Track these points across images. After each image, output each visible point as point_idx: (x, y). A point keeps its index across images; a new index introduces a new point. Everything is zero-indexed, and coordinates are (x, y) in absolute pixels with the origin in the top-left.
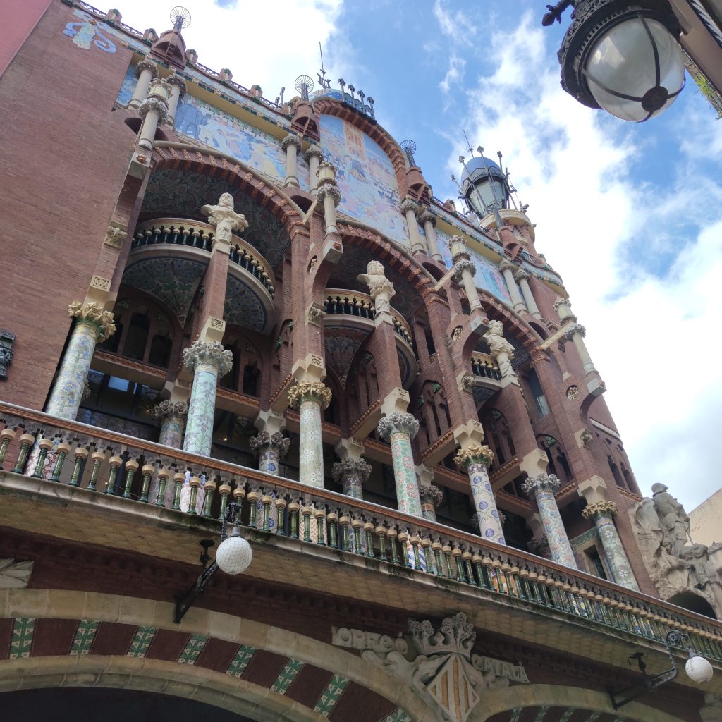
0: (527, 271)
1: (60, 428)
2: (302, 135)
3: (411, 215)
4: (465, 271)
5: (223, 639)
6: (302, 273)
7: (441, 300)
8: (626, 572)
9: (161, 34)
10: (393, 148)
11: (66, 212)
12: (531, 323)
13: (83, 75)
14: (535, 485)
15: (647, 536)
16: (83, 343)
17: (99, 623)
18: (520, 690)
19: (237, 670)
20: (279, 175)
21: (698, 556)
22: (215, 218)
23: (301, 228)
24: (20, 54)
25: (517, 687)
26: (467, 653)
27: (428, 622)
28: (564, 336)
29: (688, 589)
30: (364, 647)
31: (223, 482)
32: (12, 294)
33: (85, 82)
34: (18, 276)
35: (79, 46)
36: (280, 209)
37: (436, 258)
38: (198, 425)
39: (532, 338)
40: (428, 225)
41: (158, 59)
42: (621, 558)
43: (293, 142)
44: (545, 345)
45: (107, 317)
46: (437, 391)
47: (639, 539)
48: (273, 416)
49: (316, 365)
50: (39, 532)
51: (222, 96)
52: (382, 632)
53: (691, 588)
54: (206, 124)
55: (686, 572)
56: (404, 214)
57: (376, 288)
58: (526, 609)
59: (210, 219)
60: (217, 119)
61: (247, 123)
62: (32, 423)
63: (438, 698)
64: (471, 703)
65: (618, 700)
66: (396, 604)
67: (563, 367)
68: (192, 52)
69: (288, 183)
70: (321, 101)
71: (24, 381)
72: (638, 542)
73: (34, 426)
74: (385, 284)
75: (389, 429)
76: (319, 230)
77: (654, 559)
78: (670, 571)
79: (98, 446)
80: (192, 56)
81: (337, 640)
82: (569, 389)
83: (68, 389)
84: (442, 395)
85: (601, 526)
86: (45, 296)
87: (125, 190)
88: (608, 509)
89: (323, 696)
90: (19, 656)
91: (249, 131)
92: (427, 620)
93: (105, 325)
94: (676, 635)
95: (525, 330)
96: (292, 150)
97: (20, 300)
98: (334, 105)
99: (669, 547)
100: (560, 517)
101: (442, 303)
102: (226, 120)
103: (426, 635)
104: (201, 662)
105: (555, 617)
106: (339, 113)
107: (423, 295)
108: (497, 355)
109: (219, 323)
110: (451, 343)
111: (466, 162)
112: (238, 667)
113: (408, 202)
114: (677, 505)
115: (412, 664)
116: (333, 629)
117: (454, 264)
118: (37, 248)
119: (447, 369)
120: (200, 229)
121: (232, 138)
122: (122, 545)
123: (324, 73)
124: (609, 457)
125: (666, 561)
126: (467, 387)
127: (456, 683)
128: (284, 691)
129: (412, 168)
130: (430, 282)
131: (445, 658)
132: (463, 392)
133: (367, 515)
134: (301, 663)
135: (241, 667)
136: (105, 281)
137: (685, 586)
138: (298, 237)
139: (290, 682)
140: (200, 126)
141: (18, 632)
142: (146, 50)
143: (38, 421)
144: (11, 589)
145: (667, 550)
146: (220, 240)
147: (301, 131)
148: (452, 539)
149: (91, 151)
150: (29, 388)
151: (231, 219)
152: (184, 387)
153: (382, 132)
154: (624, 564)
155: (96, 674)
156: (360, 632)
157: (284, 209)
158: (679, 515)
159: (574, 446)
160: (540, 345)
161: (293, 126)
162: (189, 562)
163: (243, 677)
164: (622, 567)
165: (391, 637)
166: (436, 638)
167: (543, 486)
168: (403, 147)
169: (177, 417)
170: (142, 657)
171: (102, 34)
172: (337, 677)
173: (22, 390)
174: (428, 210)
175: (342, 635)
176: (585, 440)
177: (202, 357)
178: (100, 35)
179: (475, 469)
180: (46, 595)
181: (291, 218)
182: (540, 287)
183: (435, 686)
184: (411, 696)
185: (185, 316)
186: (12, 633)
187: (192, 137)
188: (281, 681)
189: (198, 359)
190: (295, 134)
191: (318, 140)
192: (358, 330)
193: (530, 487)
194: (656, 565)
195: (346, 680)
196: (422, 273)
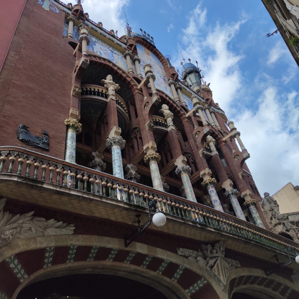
0: (213, 110)
1: (83, 170)
2: (131, 52)
3: (173, 86)
4: (199, 109)
5: (141, 253)
6: (142, 109)
7: (189, 121)
8: (262, 225)
9: (74, 5)
10: (162, 58)
11: (55, 81)
12: (218, 130)
13: (49, 22)
14: (229, 193)
15: (267, 212)
16: (73, 136)
17: (99, 248)
18: (239, 269)
19: (145, 265)
20: (125, 68)
21: (285, 219)
22: (108, 85)
23: (138, 90)
24: (24, 11)
25: (237, 269)
26: (223, 256)
27: (210, 245)
28: (232, 136)
29: (283, 231)
30: (189, 255)
31: (140, 192)
32: (43, 115)
33: (50, 25)
34: (43, 108)
35: (45, 9)
36: (129, 82)
37: (184, 104)
38: (119, 170)
39: (219, 136)
40: (179, 90)
41: (75, 17)
42: (260, 221)
43: (128, 54)
44: (224, 139)
45: (80, 125)
46: (190, 157)
47: (264, 213)
48: (133, 166)
49: (154, 146)
50: (76, 212)
51: (100, 34)
52: (194, 249)
53: (284, 231)
54: (95, 45)
55: (282, 225)
56: (170, 85)
57: (167, 115)
58: (243, 239)
59: (105, 85)
60: (99, 43)
61: (110, 45)
62: (73, 168)
63: (216, 273)
64: (226, 275)
65: (268, 273)
66: (197, 238)
67: (232, 148)
68: (87, 14)
69: (130, 72)
70: (135, 37)
71: (55, 152)
72: (264, 214)
73: (74, 169)
74: (171, 114)
75: (180, 172)
76: (147, 91)
77: (270, 221)
78: (276, 225)
79: (97, 178)
80: (87, 16)
81: (180, 253)
82: (235, 156)
83: (71, 155)
84: (192, 158)
85: (251, 209)
86: (55, 116)
87: (78, 73)
88: (254, 202)
89: (175, 274)
90: (70, 262)
91: (111, 49)
92: (209, 244)
93: (79, 129)
94: (291, 248)
95: (217, 133)
96: (128, 57)
97: (47, 118)
98: (140, 39)
99: (274, 216)
100: (239, 205)
101: (189, 122)
102: (102, 44)
103: (209, 250)
104: (132, 262)
105: (252, 242)
106: (141, 43)
107: (181, 118)
108: (209, 143)
109: (119, 129)
110: (195, 138)
111: (183, 64)
112: (145, 264)
113: (171, 81)
114: (274, 201)
115: (206, 261)
116: (177, 249)
117: (194, 106)
118: (48, 96)
119: (194, 148)
120: (101, 89)
121: (106, 52)
122: (106, 217)
123: (128, 25)
124: (250, 182)
125: (274, 221)
126: (203, 155)
127: (221, 267)
128: (161, 273)
129: (171, 67)
130: (184, 113)
131: (217, 258)
132: (202, 157)
133: (188, 205)
134: (168, 261)
135: (147, 264)
136: (76, 110)
137: (282, 230)
138: (138, 94)
139: (164, 269)
140: (94, 46)
141: (71, 252)
142: (70, 12)
143: (75, 168)
144: (68, 235)
145: (274, 217)
146: (112, 95)
147: (131, 50)
148: (216, 214)
149: (59, 55)
150: (58, 154)
151: (114, 86)
152: (100, 154)
153: (158, 51)
154: (261, 222)
155: (92, 268)
156: (186, 250)
157: (131, 82)
158: (275, 204)
159: (239, 178)
160: (222, 139)
161: (128, 48)
162: (128, 223)
163: (147, 268)
164: (260, 224)
165: (197, 251)
166: (213, 251)
167: (232, 193)
168: (166, 58)
169: (99, 166)
170: (112, 261)
171: (52, 4)
172: (181, 266)
173: (55, 155)
174: (178, 84)
175: (181, 251)
176: (243, 176)
177: (115, 142)
178: (52, 5)
179: (210, 187)
180: (80, 237)
181: (134, 86)
182: (218, 116)
183: (215, 269)
184: (206, 273)
185: (96, 125)
186: (69, 252)
187: (91, 50)
188: (160, 269)
189: (113, 143)
190: (129, 51)
191: (137, 54)
192: (161, 132)
193: (227, 194)
194: (271, 223)
195: (184, 268)
196: (181, 109)
